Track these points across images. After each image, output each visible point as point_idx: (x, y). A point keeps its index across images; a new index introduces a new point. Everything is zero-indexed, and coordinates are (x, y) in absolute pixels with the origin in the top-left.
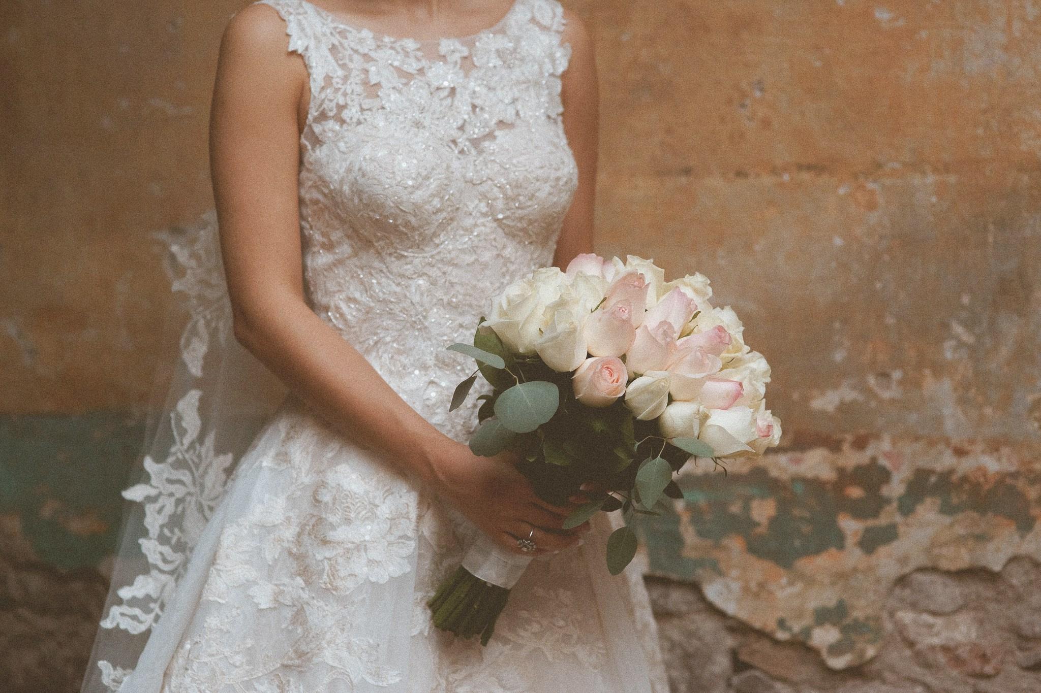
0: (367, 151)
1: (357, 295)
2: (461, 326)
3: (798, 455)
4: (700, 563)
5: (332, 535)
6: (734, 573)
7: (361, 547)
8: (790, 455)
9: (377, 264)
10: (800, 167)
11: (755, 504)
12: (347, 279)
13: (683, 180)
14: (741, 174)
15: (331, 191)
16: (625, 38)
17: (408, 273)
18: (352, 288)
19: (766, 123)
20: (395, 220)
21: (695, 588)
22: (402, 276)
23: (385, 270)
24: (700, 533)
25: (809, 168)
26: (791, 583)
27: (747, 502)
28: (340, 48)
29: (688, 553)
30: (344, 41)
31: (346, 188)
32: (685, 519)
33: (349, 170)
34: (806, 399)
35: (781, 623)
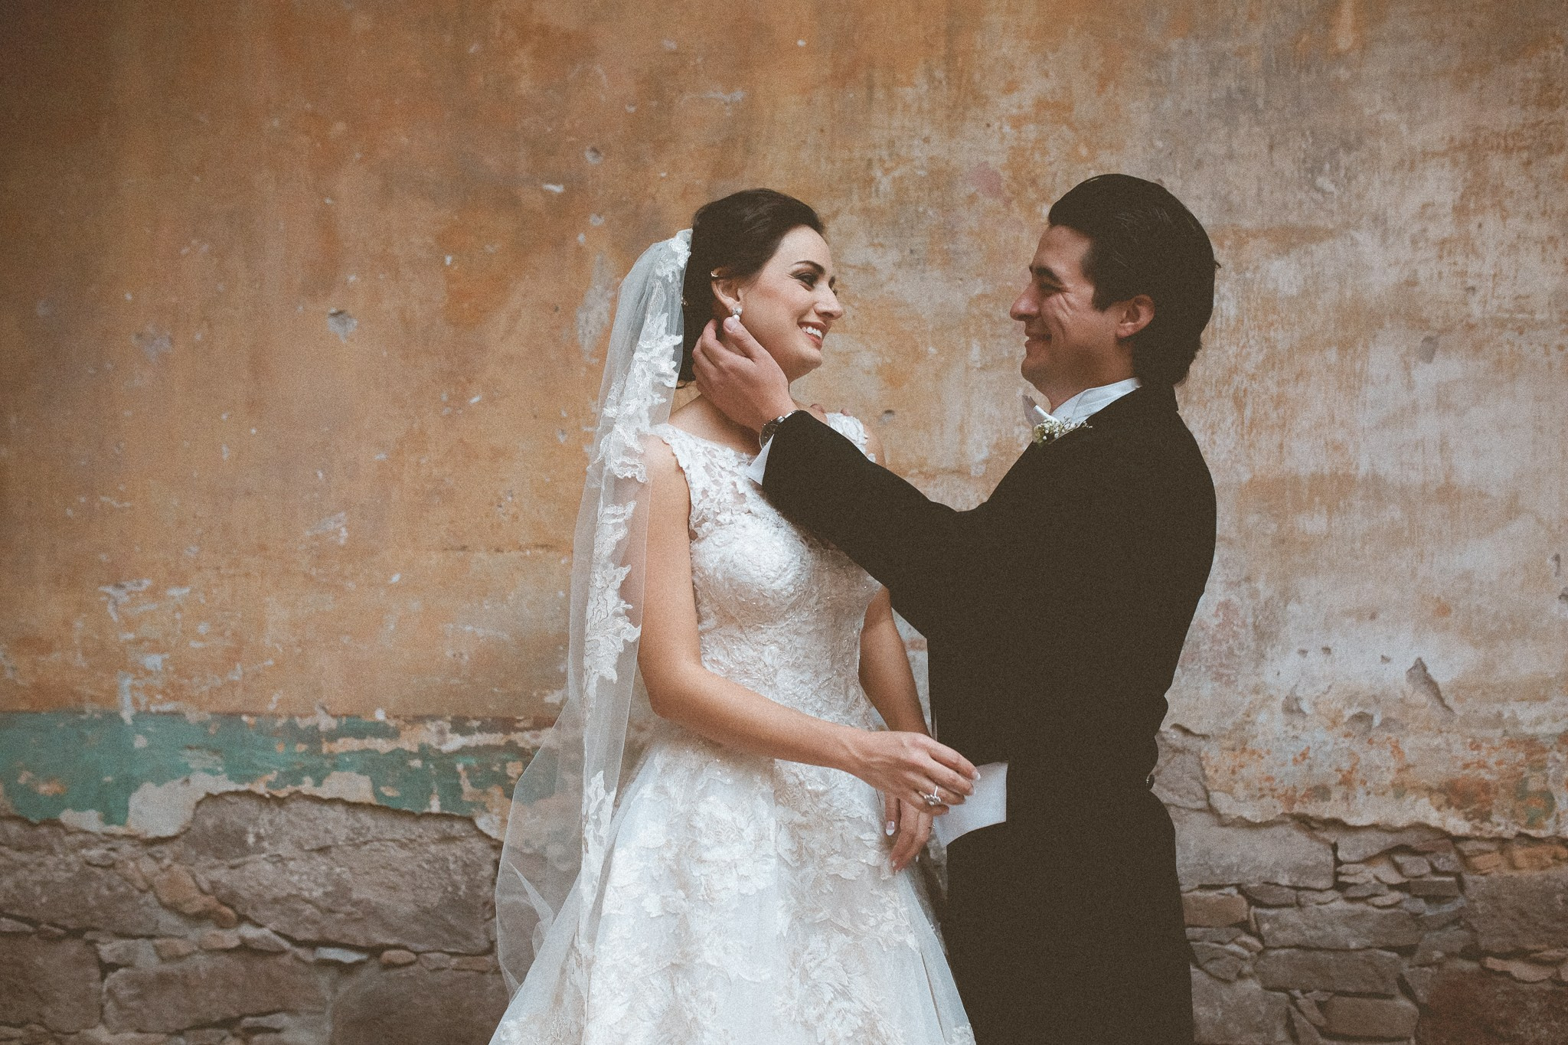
0: (736, 547)
1: (720, 658)
2: (802, 682)
3: (536, 732)
4: (473, 804)
5: (707, 856)
6: (496, 810)
7: (734, 865)
8: (532, 732)
9: (738, 634)
10: (537, 546)
11: (509, 765)
12: (712, 644)
13: (461, 553)
14: (498, 550)
15: (706, 577)
16: (423, 461)
17: (763, 642)
18: (716, 651)
19: (515, 518)
20: (757, 602)
21: (470, 820)
22: (758, 643)
23: (745, 639)
24: (473, 785)
25: (543, 546)
26: (533, 816)
27: (504, 763)
28: (712, 467)
29: (466, 798)
30: (714, 460)
31: (719, 576)
32: (464, 775)
33: (722, 561)
34: (542, 696)
35: (527, 843)
